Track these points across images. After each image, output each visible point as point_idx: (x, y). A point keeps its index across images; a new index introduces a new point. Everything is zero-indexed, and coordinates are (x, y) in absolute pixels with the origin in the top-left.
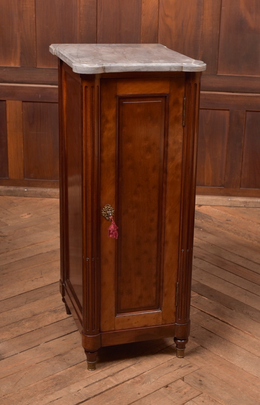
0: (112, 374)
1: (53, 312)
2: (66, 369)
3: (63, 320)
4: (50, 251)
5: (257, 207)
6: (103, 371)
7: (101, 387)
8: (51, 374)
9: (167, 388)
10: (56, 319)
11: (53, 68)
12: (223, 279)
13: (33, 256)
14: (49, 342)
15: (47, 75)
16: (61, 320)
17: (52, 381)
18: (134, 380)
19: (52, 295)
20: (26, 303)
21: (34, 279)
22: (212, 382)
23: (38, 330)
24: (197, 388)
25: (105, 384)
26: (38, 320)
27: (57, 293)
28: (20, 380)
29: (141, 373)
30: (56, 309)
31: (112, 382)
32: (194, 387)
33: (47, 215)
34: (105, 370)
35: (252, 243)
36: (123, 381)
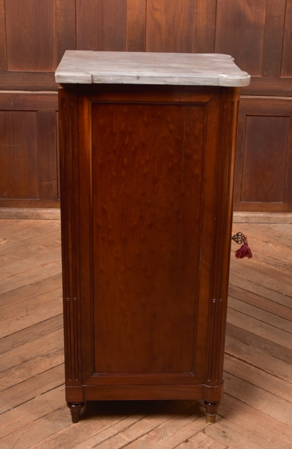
0: (122, 430)
1: (46, 357)
2: (69, 425)
3: (59, 366)
4: (33, 283)
5: (260, 222)
6: (112, 426)
7: (112, 446)
8: (53, 433)
9: (188, 443)
10: (50, 365)
11: (27, 71)
12: (233, 308)
13: (15, 290)
14: (46, 393)
15: (20, 79)
16: (56, 365)
17: (54, 441)
18: (149, 435)
19: (43, 336)
20: (14, 347)
21: (19, 317)
22: (238, 433)
23: (31, 379)
24: (221, 442)
25: (116, 441)
26: (30, 367)
27: (48, 334)
28: (17, 441)
29: (155, 427)
30: (49, 353)
31: (124, 440)
32: (218, 440)
33: (26, 240)
34: (114, 425)
35: (260, 265)
36: (137, 438)
